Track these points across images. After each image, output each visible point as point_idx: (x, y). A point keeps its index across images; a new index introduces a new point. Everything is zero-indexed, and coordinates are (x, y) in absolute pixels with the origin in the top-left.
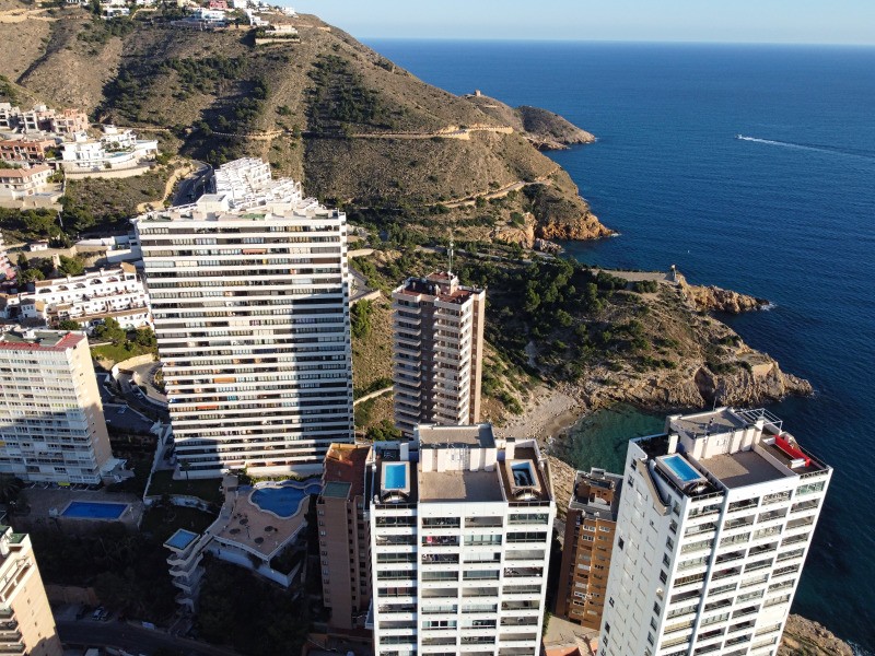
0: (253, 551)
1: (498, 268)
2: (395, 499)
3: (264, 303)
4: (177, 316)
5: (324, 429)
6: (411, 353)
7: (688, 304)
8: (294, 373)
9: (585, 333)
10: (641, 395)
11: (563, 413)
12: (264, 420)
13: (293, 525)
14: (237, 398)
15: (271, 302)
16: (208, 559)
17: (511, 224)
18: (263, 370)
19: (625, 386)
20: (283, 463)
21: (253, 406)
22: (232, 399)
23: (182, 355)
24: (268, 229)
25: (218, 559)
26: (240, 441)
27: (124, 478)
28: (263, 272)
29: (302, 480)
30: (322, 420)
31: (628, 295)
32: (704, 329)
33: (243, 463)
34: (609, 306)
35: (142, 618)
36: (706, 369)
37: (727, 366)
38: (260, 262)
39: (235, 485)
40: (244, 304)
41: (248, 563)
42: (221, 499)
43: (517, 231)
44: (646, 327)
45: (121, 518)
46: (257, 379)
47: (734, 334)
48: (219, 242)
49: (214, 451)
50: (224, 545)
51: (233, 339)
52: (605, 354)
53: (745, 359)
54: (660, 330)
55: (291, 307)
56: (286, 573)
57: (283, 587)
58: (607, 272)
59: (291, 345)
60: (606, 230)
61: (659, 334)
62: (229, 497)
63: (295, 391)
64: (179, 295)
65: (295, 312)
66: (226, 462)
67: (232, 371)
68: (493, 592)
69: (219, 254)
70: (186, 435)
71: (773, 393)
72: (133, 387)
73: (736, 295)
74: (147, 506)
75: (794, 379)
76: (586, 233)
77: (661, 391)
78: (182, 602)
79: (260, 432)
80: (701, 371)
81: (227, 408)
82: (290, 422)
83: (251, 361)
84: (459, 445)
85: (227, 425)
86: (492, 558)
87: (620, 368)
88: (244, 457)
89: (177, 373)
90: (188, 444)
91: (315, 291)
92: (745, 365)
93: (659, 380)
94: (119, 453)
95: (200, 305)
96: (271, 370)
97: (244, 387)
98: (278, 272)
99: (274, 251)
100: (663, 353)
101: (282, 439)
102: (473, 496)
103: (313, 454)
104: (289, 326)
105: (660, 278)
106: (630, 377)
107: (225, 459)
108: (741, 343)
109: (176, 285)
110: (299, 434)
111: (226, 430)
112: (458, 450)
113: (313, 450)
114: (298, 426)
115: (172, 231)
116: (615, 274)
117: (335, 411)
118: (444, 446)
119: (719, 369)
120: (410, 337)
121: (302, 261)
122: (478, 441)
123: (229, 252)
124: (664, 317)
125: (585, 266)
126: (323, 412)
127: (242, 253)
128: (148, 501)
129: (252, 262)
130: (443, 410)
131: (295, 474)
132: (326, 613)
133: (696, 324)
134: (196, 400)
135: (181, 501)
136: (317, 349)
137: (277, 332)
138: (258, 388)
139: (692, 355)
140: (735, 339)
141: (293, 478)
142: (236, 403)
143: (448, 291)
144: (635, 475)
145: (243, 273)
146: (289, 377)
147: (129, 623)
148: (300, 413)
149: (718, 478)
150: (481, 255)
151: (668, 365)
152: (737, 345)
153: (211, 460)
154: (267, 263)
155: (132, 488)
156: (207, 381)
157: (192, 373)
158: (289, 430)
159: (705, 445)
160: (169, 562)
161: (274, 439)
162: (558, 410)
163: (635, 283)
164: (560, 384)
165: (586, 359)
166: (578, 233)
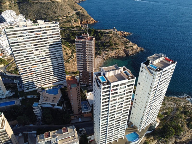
0: (52, 103)
1: (77, 32)
2: (105, 83)
3: (42, 47)
4: (20, 53)
5: (59, 74)
6: (80, 53)
7: (119, 35)
8: (51, 62)
9: (100, 44)
10: (114, 56)
11: (100, 62)
12: (45, 74)
13: (59, 96)
14: (38, 71)
15: (44, 46)
18: (43, 63)
19: (111, 54)
20: (51, 83)
21: (42, 72)
22: (37, 71)
23: (23, 62)
24: (41, 28)
25: (43, 107)
26: (40, 80)
27: (12, 95)
28: (41, 39)
29: (57, 86)
30: (59, 72)
31: (107, 35)
32: (123, 40)
33: (41, 85)
34: (104, 38)
35: (29, 124)
36: (125, 48)
37: (129, 47)
38: (40, 36)
39: (41, 90)
40: (37, 47)
41: (51, 106)
42: (39, 94)
43: (77, 23)
44: (112, 42)
45: (15, 104)
46: (42, 65)
47: (129, 40)
48: (28, 32)
49: (34, 84)
50: (44, 104)
51: (35, 56)
52: (105, 48)
53: (132, 45)
54: (115, 42)
55: (49, 47)
56: (61, 106)
57: (61, 109)
58: (101, 30)
59: (50, 56)
60: (95, 21)
61: (115, 43)
62: (41, 93)
63: (52, 66)
64: (20, 48)
65: (50, 48)
66: (37, 86)
67: (36, 64)
69: (29, 36)
70: (26, 82)
71: (138, 51)
72: (2, 73)
73: (126, 32)
74: (21, 100)
75: (140, 48)
76: (91, 22)
77: (117, 54)
78: (38, 118)
79: (44, 77)
80: (124, 49)
81: (36, 73)
82: (51, 74)
83: (41, 61)
84: (113, 70)
85: (36, 77)
86: (124, 91)
87: (109, 51)
88: (41, 84)
89: (22, 67)
90: (27, 83)
91: (54, 42)
92: (132, 46)
93: (117, 52)
94: (8, 89)
95: (26, 49)
96: (45, 62)
97: (39, 68)
98: (44, 38)
99: (43, 33)
100: (116, 46)
101: (50, 78)
102: (120, 80)
103: (57, 80)
104: (49, 51)
105: (112, 30)
106: (111, 52)
107: (37, 85)
108: (130, 42)
109: (19, 45)
110: (54, 76)
111: (36, 78)
113: (57, 79)
114: (53, 74)
115: (15, 31)
116: (103, 31)
117: (61, 69)
119: (127, 48)
120: (80, 50)
121: (50, 35)
122: (116, 69)
123: (31, 35)
124: (115, 39)
125: (96, 30)
126: (59, 70)
127: (35, 34)
128: (20, 99)
129: (38, 37)
131: (54, 85)
132: (73, 112)
133: (121, 39)
134: (27, 73)
135: (29, 97)
136: (56, 56)
137: (46, 53)
138: (43, 67)
139: (122, 46)
140: (129, 41)
141: (54, 86)
142: (38, 72)
143: (87, 38)
145: (36, 40)
146: (50, 64)
147: (26, 126)
148: (53, 71)
150: (73, 30)
151: (118, 49)
152: (130, 43)
153: (33, 86)
154: (42, 36)
155: (15, 96)
156: (30, 68)
157: (26, 66)
158: (51, 76)
159: (156, 61)
160: (34, 110)
161: (47, 78)
162: (98, 61)
163: (108, 32)
164: (97, 56)
165: (101, 50)
166: (90, 22)
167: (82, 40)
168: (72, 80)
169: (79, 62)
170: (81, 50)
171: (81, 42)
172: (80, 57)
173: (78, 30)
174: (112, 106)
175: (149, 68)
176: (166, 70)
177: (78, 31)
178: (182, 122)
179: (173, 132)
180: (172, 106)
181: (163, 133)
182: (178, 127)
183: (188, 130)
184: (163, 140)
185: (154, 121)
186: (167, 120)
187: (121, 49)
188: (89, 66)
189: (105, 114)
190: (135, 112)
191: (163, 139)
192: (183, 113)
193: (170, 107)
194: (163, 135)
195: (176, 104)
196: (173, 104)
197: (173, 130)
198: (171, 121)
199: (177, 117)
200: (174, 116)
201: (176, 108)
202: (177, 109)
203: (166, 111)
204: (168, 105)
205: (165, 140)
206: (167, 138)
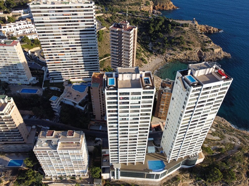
0: (74, 101)
2: (112, 87)
3: (71, 31)
4: (45, 35)
5: (91, 68)
6: (115, 46)
7: (198, 31)
8: (81, 52)
9: (167, 40)
10: (182, 58)
11: (159, 63)
12: (74, 66)
13: (84, 95)
14: (66, 60)
15: (73, 31)
16: (62, 103)
17: (146, 5)
18: (72, 51)
19: (177, 55)
20: (80, 78)
21: (70, 62)
22: (64, 60)
23: (48, 47)
24: (70, 7)
25: (64, 103)
26: (68, 72)
27: (36, 82)
28: (70, 21)
29: (86, 83)
30: (91, 66)
31: (180, 28)
32: (202, 38)
33: (69, 78)
34: (174, 31)
35: (46, 118)
37: (207, 49)
38: (69, 18)
39: (67, 84)
40: (65, 31)
41: (73, 104)
42: (63, 88)
44: (185, 38)
45: (37, 93)
46: (71, 54)
47: (211, 40)
48: (56, 11)
49: (60, 75)
50: (66, 100)
51: (63, 42)
52: (172, 46)
53: (213, 47)
54: (189, 39)
55: (79, 32)
56: (83, 107)
57: (82, 110)
58: (174, 21)
59: (80, 44)
60: (175, 7)
61: (188, 40)
62: (66, 87)
63: (82, 58)
64: (45, 29)
65: (80, 34)
66: (64, 78)
67: (63, 52)
68: (138, 111)
69: (56, 16)
70: (52, 70)
71: (220, 57)
72: (35, 57)
73: (212, 28)
74: (43, 90)
75: (226, 53)
76: (169, 8)
77: (187, 57)
78: (56, 114)
79: (73, 69)
80: (200, 51)
81: (63, 63)
82: (81, 66)
83: (69, 49)
84: (129, 73)
85: (63, 67)
86: (138, 103)
87: (176, 50)
88: (69, 76)
89: (47, 53)
90: (53, 73)
91: (86, 27)
92: (212, 49)
93: (187, 54)
94: (34, 75)
95: (52, 32)
96: (75, 51)
97: (67, 57)
98: (75, 21)
99: (73, 14)
100: (189, 46)
101: (79, 71)
102: (133, 87)
103: (88, 75)
104: (79, 38)
105: (190, 22)
106: (179, 53)
107: (64, 77)
108: (212, 43)
109: (44, 26)
110: (84, 70)
111: (63, 69)
112: (129, 74)
113: (88, 74)
114: (84, 68)
115: (41, 8)
116: (177, 21)
117: (94, 63)
118: (125, 73)
119: (205, 50)
120: (115, 41)
121: (82, 18)
122: (135, 72)
123: (59, 15)
124: (190, 35)
125: (168, 19)
126: (91, 64)
127: (63, 15)
128: (44, 89)
129: (66, 18)
130: (125, 63)
131: (84, 81)
132: (94, 116)
133: (199, 37)
134: (54, 60)
135: (53, 88)
136: (88, 45)
137: (76, 40)
138: (71, 57)
139: (197, 46)
140: (210, 41)
141: (83, 82)
142: (65, 61)
143: (126, 27)
144: (178, 81)
145: (64, 22)
146: (80, 54)
147: (42, 119)
148: (84, 64)
149: (201, 81)
151: (190, 49)
152: (211, 43)
153: (60, 77)
154: (71, 18)
155: (39, 85)
156: (56, 55)
157: (52, 52)
158: (81, 69)
159: (198, 72)
160: (51, 104)
161: (77, 71)
162: (158, 62)
163: (182, 24)
164: (158, 55)
165: (166, 48)
166: (166, 8)
167: (118, 29)
168: (99, 78)
169: (114, 58)
171: (117, 32)
172: (115, 51)
174: (123, 119)
175: (184, 79)
176: (211, 87)
178: (240, 167)
179: (218, 177)
180: (234, 143)
181: (205, 174)
182: (230, 172)
183: (246, 181)
184: (203, 182)
185: (195, 155)
186: (218, 159)
187: (195, 50)
189: (114, 126)
191: (203, 180)
192: (247, 156)
193: (229, 143)
194: (205, 175)
195: (241, 140)
196: (237, 140)
197: (220, 174)
198: (223, 162)
199: (234, 158)
200: (231, 157)
201: (239, 146)
202: (240, 149)
203: (221, 147)
204: (228, 140)
205: (205, 183)
206: (209, 181)
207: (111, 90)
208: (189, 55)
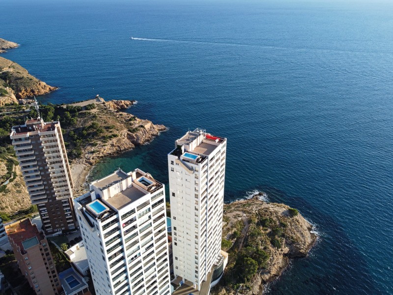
2: (106, 215)
7: (111, 109)
9: (74, 134)
10: (110, 152)
11: (82, 172)
17: (1, 95)
19: (102, 150)
31: (85, 113)
32: (122, 117)
34: (79, 119)
36: (129, 132)
37: (136, 129)
44: (100, 124)
52: (87, 141)
53: (141, 124)
54: (105, 123)
60: (52, 88)
61: (106, 125)
68: (150, 233)
71: (155, 133)
73: (123, 101)
75: (159, 126)
76: (43, 91)
77: (117, 147)
80: (128, 134)
84: (116, 182)
86: (148, 219)
87: (96, 144)
92: (142, 126)
93: (114, 143)
100: (111, 132)
106: (102, 146)
108: (136, 118)
116: (74, 105)
118: (111, 185)
119: (134, 131)
122: (121, 178)
124: (104, 117)
133: (118, 116)
139: (122, 129)
140: (134, 117)
144: (174, 166)
149: (202, 154)
151: (115, 136)
152: (135, 120)
159: (192, 145)
162: (79, 171)
163: (85, 106)
164: (73, 161)
165: (80, 145)
166: (39, 92)
167: (28, 134)
168: (23, 230)
169: (32, 185)
170: (32, 155)
171: (27, 139)
172: (31, 172)
173: (13, 113)
174: (132, 259)
175: (183, 160)
177: (14, 116)
178: (262, 241)
179: (254, 266)
180: (240, 219)
181: (239, 275)
182: (260, 253)
183: (276, 252)
184: (243, 286)
185: (219, 258)
186: (239, 247)
187: (121, 135)
188: (60, 187)
189: (121, 281)
190: (181, 253)
191: (241, 285)
192: (260, 225)
193: (237, 222)
194: (240, 277)
195: (244, 212)
196: (241, 213)
197: (254, 261)
198: (246, 246)
199: (253, 235)
200: (248, 236)
201: (247, 219)
202: (250, 221)
203: (233, 231)
204: (234, 219)
205: (246, 286)
206: (248, 280)
207: (107, 218)
208: (117, 144)
